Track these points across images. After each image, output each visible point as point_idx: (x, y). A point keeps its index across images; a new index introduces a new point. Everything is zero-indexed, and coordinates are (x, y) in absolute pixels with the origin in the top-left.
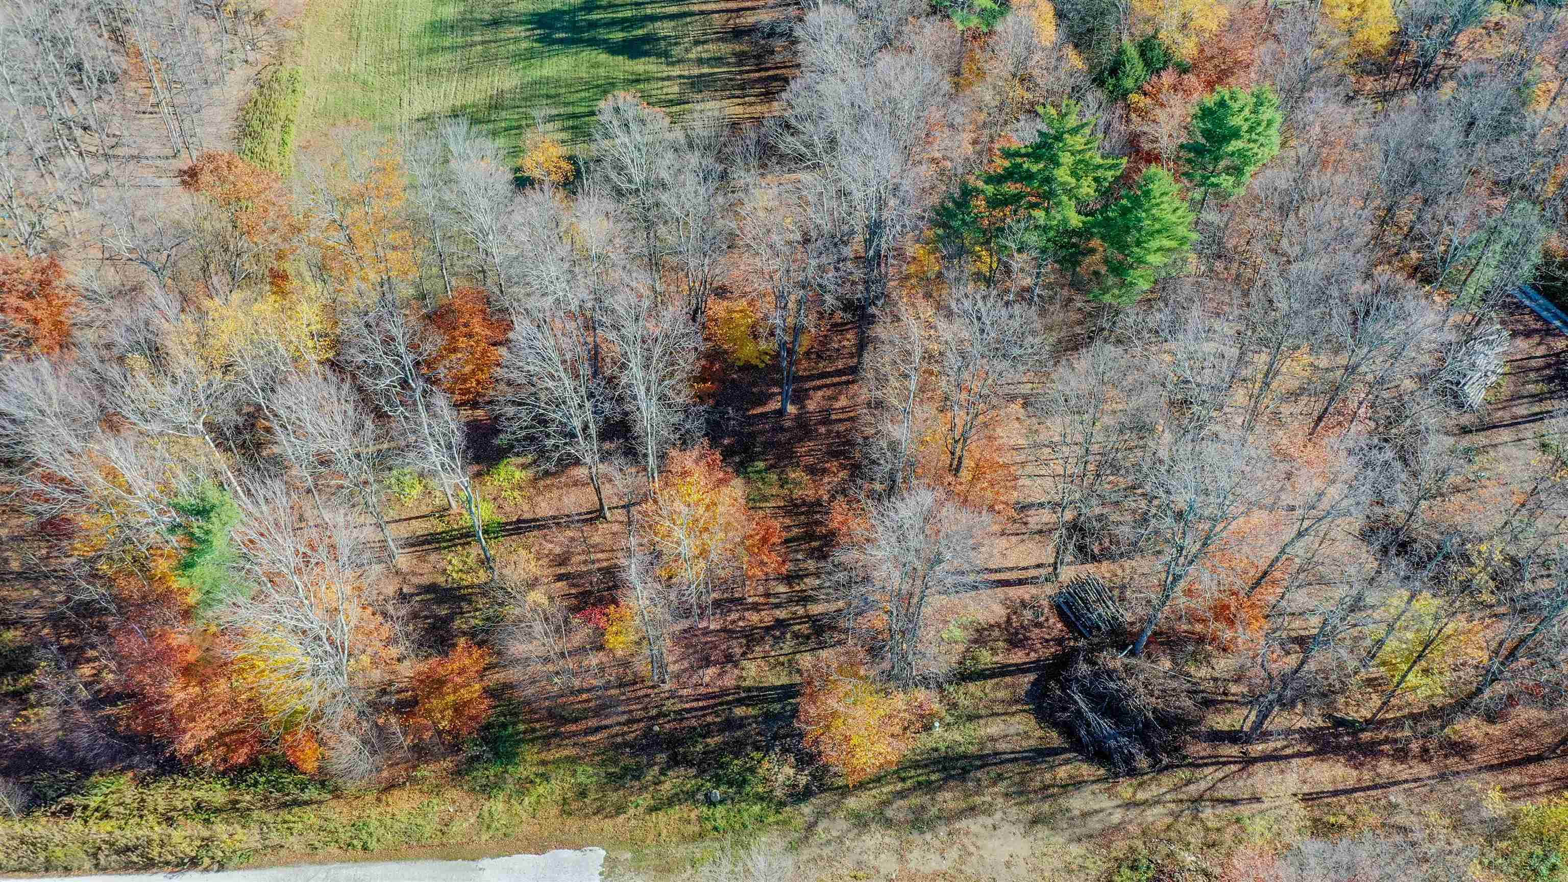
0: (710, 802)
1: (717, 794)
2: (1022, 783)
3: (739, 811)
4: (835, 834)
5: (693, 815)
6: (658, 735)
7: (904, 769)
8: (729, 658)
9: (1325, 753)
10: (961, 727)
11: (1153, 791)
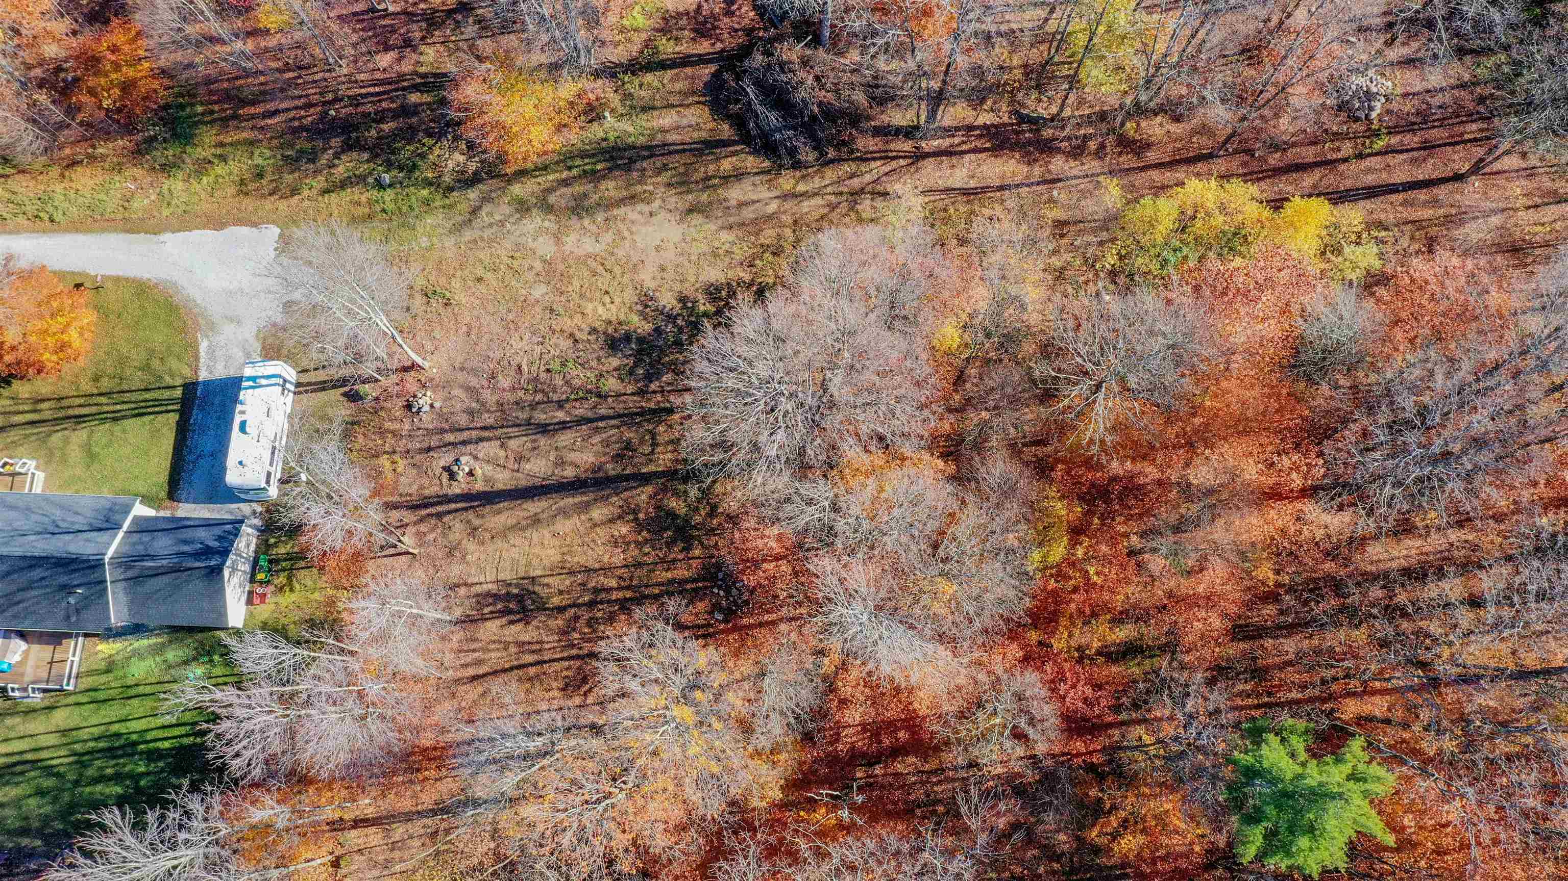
0: (380, 185)
1: (387, 178)
2: (686, 174)
3: (407, 195)
4: (497, 217)
5: (363, 199)
6: (334, 118)
7: (572, 158)
8: (408, 43)
9: (1002, 149)
10: (634, 117)
11: (817, 183)
